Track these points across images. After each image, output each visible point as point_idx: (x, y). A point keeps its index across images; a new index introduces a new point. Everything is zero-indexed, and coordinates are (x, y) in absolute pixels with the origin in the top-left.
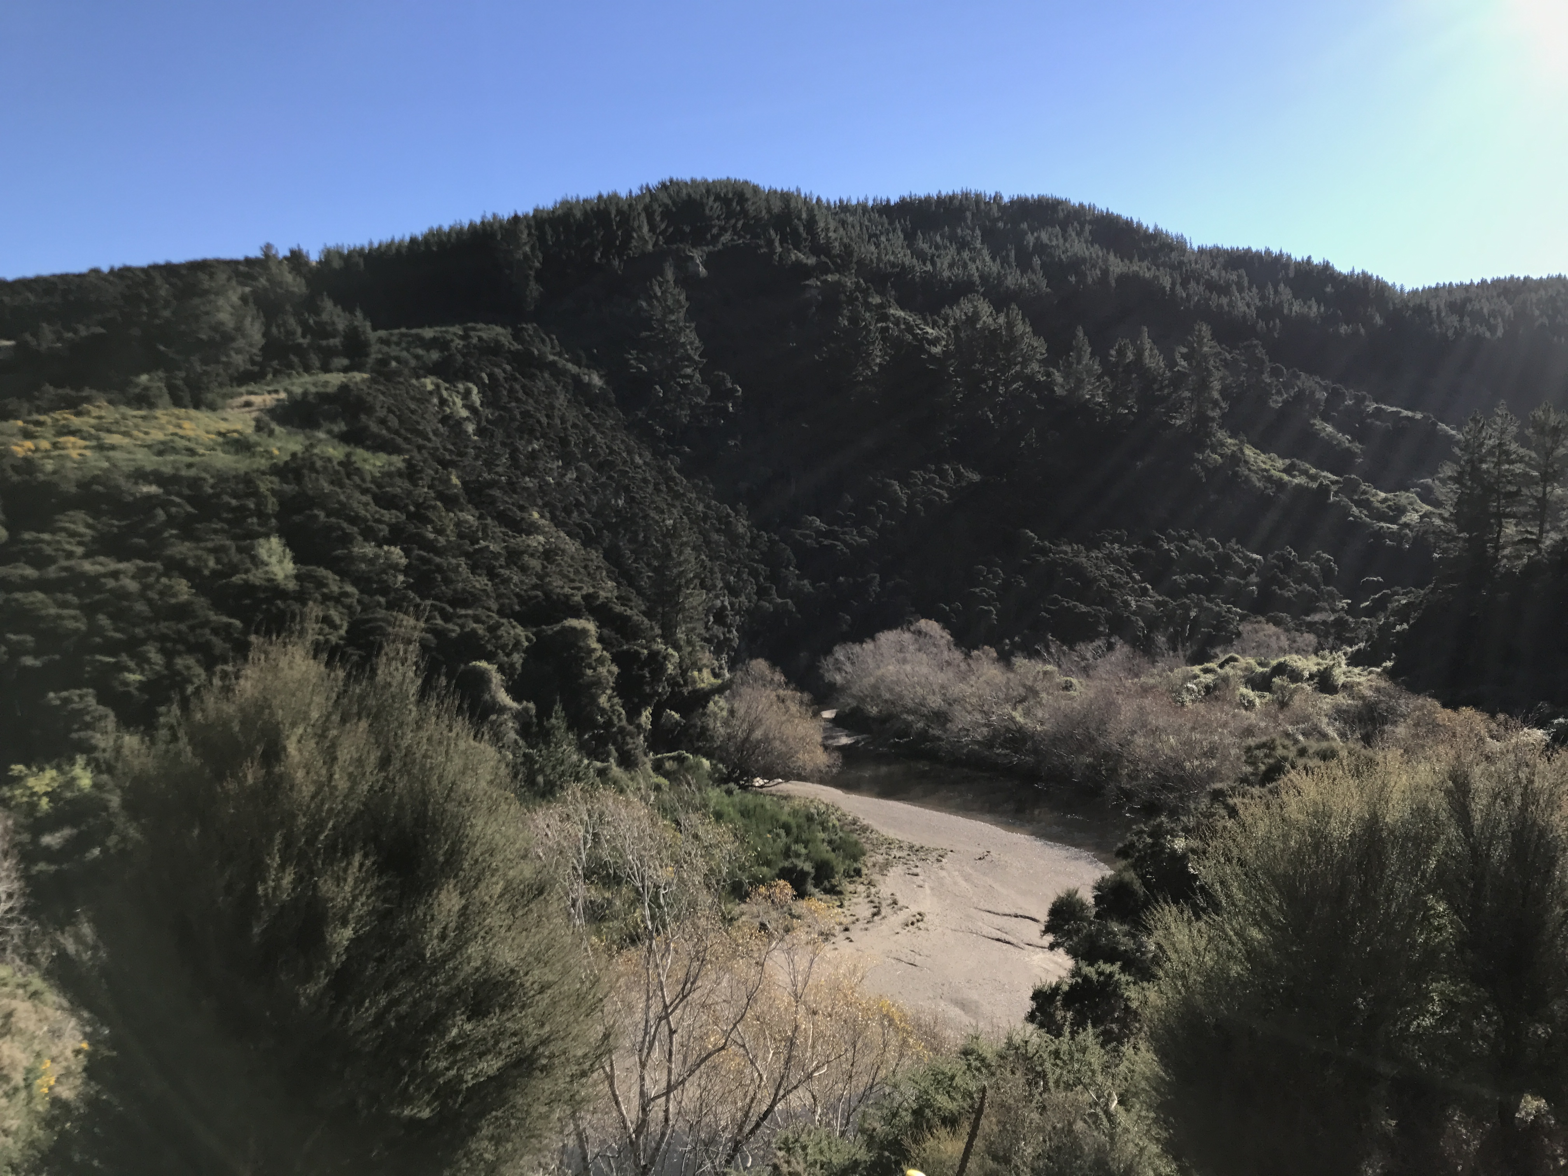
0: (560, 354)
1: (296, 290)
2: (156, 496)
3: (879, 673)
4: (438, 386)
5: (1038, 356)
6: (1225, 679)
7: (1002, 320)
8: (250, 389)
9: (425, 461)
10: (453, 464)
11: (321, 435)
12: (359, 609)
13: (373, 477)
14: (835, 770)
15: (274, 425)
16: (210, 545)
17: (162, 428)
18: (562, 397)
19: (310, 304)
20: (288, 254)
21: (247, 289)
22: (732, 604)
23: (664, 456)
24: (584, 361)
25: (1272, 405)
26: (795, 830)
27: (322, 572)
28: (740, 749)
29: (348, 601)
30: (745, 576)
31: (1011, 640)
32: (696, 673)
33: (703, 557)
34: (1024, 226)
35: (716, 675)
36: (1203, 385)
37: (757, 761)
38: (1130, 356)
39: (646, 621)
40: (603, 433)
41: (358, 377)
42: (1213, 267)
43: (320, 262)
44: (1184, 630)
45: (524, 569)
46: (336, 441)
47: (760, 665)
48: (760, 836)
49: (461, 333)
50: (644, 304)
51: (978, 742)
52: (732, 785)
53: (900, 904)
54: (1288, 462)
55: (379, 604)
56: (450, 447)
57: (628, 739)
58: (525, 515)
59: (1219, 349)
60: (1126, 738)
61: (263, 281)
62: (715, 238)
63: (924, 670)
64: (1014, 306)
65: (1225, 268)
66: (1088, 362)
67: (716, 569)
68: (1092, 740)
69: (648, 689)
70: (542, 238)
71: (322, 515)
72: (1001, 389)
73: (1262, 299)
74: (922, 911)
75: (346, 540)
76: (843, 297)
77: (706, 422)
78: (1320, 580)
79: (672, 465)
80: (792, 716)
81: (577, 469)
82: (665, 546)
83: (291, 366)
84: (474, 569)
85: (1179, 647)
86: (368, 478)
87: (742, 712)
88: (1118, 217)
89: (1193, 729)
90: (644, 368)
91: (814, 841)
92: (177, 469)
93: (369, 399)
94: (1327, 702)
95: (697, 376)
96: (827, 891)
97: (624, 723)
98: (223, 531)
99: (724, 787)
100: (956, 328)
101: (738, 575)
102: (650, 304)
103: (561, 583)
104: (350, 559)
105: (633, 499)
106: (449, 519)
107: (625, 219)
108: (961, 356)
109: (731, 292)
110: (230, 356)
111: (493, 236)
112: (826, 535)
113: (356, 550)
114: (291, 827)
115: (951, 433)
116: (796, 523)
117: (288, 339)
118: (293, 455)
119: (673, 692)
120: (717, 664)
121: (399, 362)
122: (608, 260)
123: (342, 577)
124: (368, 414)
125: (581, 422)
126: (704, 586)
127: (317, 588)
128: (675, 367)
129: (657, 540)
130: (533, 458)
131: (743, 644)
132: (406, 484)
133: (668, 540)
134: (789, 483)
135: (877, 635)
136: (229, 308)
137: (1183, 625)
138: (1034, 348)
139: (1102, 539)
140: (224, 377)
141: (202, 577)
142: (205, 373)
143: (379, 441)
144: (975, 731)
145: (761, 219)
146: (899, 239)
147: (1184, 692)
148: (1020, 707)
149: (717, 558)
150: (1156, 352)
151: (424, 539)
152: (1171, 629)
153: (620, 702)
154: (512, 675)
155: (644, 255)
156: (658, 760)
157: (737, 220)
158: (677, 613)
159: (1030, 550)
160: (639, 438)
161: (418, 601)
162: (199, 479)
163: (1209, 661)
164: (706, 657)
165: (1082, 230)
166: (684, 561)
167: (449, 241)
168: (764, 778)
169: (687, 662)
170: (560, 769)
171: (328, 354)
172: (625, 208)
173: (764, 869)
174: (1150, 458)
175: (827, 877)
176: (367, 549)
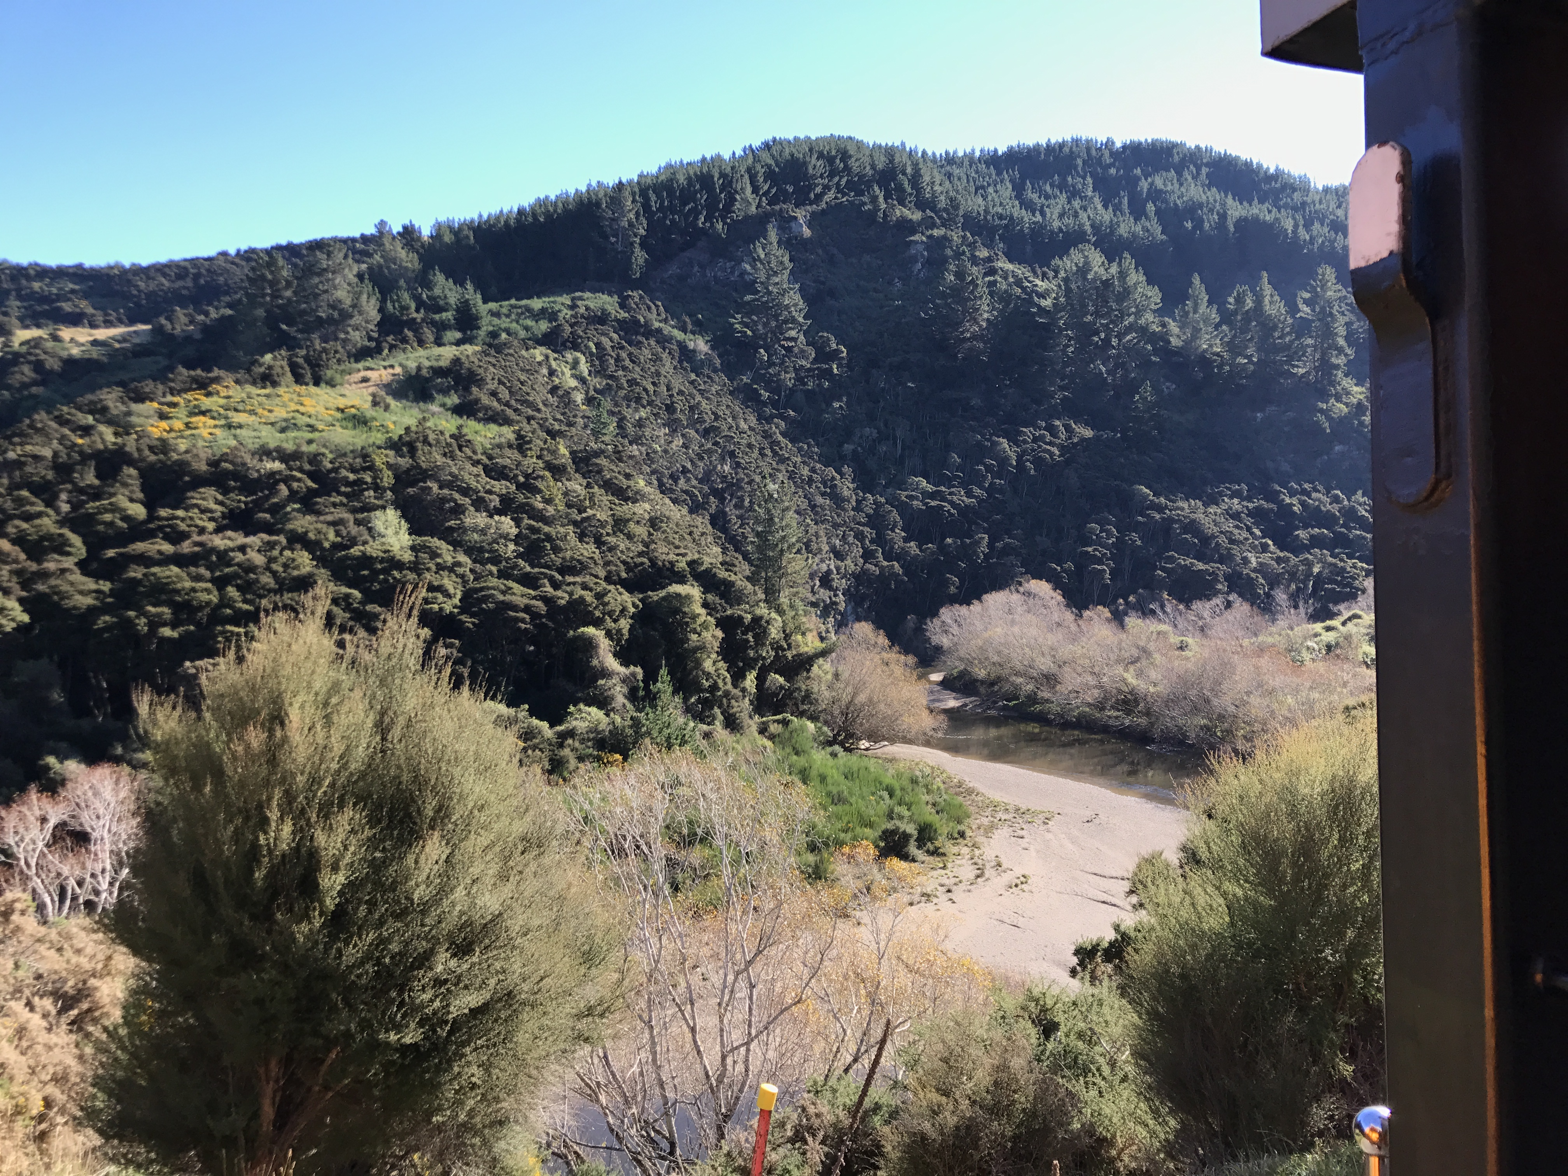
0: (665, 321)
1: (409, 265)
2: (279, 472)
3: (986, 635)
4: (547, 357)
5: (1153, 307)
6: (1348, 638)
7: (1114, 269)
8: (367, 364)
9: (534, 432)
10: (560, 434)
11: (434, 408)
12: (472, 577)
13: (484, 448)
15: (390, 400)
16: (329, 518)
17: (284, 406)
18: (668, 364)
19: (423, 280)
20: (401, 230)
21: (364, 266)
22: (838, 568)
23: (769, 420)
24: (690, 327)
26: (898, 793)
27: (435, 542)
28: (845, 713)
29: (460, 570)
30: (851, 539)
31: (1126, 600)
32: (799, 637)
33: (808, 521)
34: (1138, 171)
35: (822, 639)
36: (1328, 333)
37: (861, 724)
38: (1249, 303)
39: (749, 586)
40: (708, 399)
41: (469, 349)
42: (1339, 207)
43: (432, 237)
44: (1306, 586)
45: (630, 537)
46: (449, 413)
47: (864, 629)
48: (863, 798)
49: (569, 303)
50: (748, 267)
51: (1089, 705)
52: (837, 748)
55: (491, 573)
56: (559, 416)
57: (733, 701)
58: (632, 483)
59: (1344, 293)
60: (1242, 700)
61: (377, 257)
62: (819, 197)
63: (1033, 632)
64: (1126, 255)
66: (1206, 312)
67: (822, 533)
68: (1207, 701)
69: (752, 653)
70: (646, 206)
71: (435, 487)
72: (1114, 342)
74: (1027, 873)
75: (458, 511)
76: (949, 252)
77: (810, 385)
79: (777, 428)
80: (896, 679)
81: (683, 435)
82: (768, 511)
83: (405, 340)
84: (581, 537)
85: (1301, 604)
86: (479, 450)
87: (845, 675)
88: (1237, 158)
89: (1311, 688)
90: (749, 333)
91: (918, 803)
92: (299, 446)
93: (481, 371)
95: (802, 337)
96: (931, 853)
97: (729, 686)
98: (342, 504)
99: (829, 749)
100: (1066, 280)
101: (844, 538)
102: (754, 267)
103: (665, 550)
104: (463, 529)
105: (738, 464)
106: (554, 488)
107: (728, 181)
108: (1073, 308)
109: (835, 251)
110: (348, 333)
111: (598, 204)
112: (933, 496)
113: (468, 521)
114: (290, 785)
115: (1062, 388)
116: (901, 485)
117: (402, 314)
118: (407, 429)
119: (777, 656)
120: (823, 628)
121: (509, 334)
122: (712, 224)
123: (454, 547)
124: (479, 387)
125: (687, 388)
126: (809, 551)
127: (431, 559)
128: (780, 330)
129: (759, 506)
130: (641, 426)
131: (849, 608)
132: (516, 455)
133: (770, 506)
134: (895, 444)
135: (985, 597)
136: (345, 286)
137: (1305, 582)
138: (1148, 298)
139: (1221, 494)
140: (342, 354)
141: (323, 549)
142: (325, 350)
143: (490, 413)
144: (1085, 693)
145: (864, 175)
146: (1007, 190)
147: (1304, 651)
148: (1132, 669)
149: (822, 522)
150: (1277, 298)
151: (533, 508)
152: (1293, 586)
153: (725, 666)
154: (619, 641)
155: (747, 218)
156: (763, 723)
157: (841, 177)
158: (780, 578)
159: (1145, 507)
160: (745, 403)
161: (528, 569)
162: (319, 454)
163: (1331, 618)
164: (812, 621)
165: (1198, 173)
166: (787, 526)
167: (555, 211)
168: (869, 741)
169: (791, 626)
170: (666, 732)
171: (441, 328)
172: (729, 170)
173: (867, 831)
174: (1271, 409)
175: (931, 839)
176: (476, 519)
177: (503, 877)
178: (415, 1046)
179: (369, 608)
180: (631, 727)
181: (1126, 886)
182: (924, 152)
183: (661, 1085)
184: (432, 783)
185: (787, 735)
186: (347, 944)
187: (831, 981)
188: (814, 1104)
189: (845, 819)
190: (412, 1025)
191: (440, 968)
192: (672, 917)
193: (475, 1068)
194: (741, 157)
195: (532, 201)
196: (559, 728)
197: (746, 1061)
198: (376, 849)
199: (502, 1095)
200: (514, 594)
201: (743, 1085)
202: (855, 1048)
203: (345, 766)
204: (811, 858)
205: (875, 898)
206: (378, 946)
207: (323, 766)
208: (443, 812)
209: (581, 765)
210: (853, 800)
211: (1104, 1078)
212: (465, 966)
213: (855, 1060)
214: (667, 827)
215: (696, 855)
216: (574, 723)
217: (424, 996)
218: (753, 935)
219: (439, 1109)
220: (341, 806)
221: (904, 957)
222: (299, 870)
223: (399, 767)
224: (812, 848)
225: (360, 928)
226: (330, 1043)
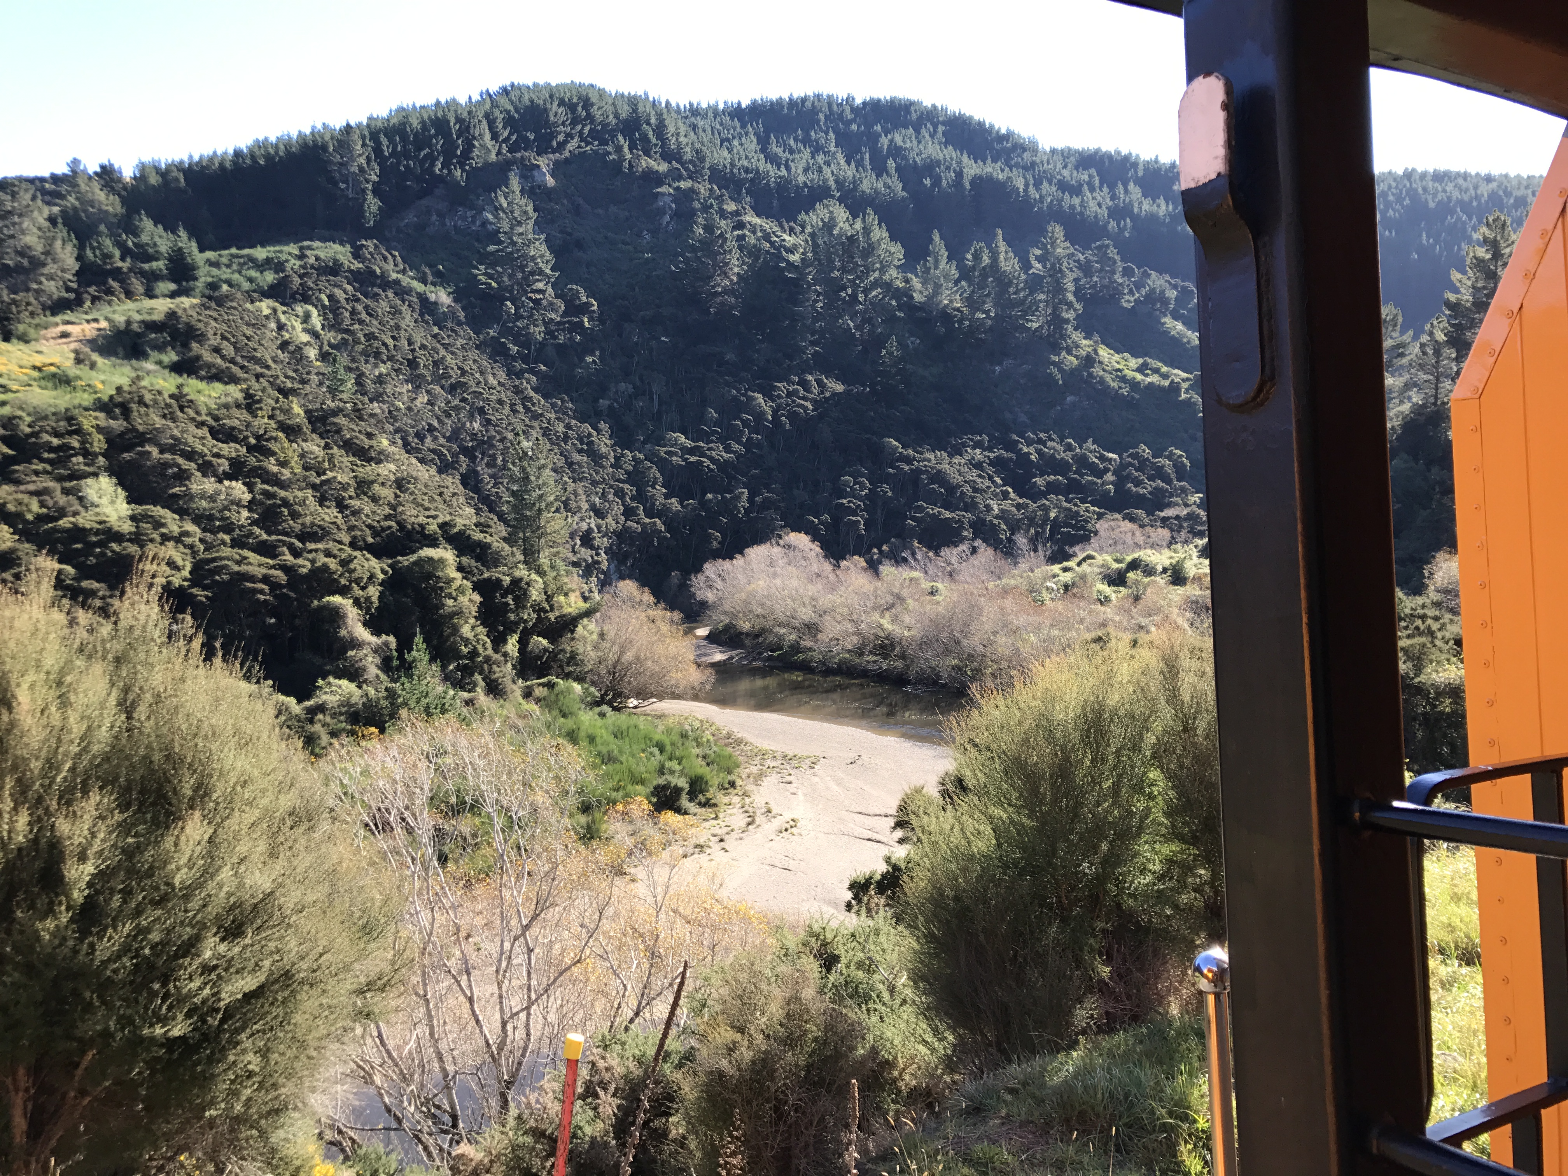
0: (404, 272)
1: (110, 209)
3: (750, 588)
4: (275, 310)
5: (896, 262)
6: (1083, 577)
7: (858, 225)
8: (66, 317)
9: (264, 390)
10: (293, 392)
11: (149, 366)
12: (202, 547)
13: (209, 408)
14: (708, 687)
15: (95, 357)
16: (31, 487)
18: (408, 317)
19: (127, 225)
20: (98, 170)
21: (56, 209)
22: (599, 527)
23: (519, 375)
24: (430, 278)
25: (1125, 305)
26: (668, 748)
27: (158, 511)
28: (612, 673)
29: (188, 540)
30: (611, 497)
31: (880, 549)
32: (562, 598)
33: (566, 479)
34: (878, 128)
35: (585, 599)
36: (1058, 289)
37: (629, 683)
38: (986, 260)
39: (507, 547)
40: (453, 353)
41: (186, 302)
42: (1065, 167)
43: (135, 178)
44: (1044, 531)
45: (375, 499)
46: (167, 371)
47: (628, 587)
48: (633, 756)
49: (297, 252)
50: (490, 217)
51: (849, 651)
52: (605, 708)
53: (774, 812)
54: (1140, 361)
55: (224, 543)
56: (291, 374)
57: (495, 667)
58: (373, 443)
59: (1072, 250)
60: (989, 639)
61: (72, 200)
62: (562, 146)
63: (795, 583)
64: (869, 211)
65: (1077, 168)
66: (946, 268)
67: (580, 491)
68: (958, 642)
69: (512, 617)
70: (378, 150)
71: (154, 451)
72: (861, 297)
73: (1113, 198)
74: (795, 817)
75: (183, 476)
76: (696, 205)
77: (561, 339)
78: (1173, 476)
79: (529, 383)
80: (663, 635)
81: (428, 392)
82: (523, 469)
83: (109, 292)
84: (322, 501)
85: (1040, 547)
86: (204, 411)
87: (611, 635)
88: (971, 118)
89: (1052, 626)
90: (494, 284)
91: (688, 757)
93: (200, 325)
94: (1178, 593)
95: (550, 290)
96: (703, 805)
97: (490, 652)
98: (46, 472)
99: (597, 710)
100: (813, 235)
101: (604, 496)
102: (496, 217)
103: (414, 512)
104: (189, 496)
105: (489, 421)
106: (291, 450)
107: (465, 127)
108: (820, 264)
109: (581, 201)
110: (41, 283)
111: (324, 148)
112: (692, 451)
113: (195, 487)
114: (24, 773)
115: (813, 343)
116: (660, 441)
117: (105, 263)
118: (119, 389)
119: (539, 618)
120: (586, 588)
121: (231, 285)
122: (450, 171)
123: (181, 515)
124: (199, 342)
125: (429, 342)
126: (567, 508)
127: (155, 528)
128: (526, 282)
129: (514, 464)
130: (381, 383)
131: (612, 566)
132: (245, 415)
133: (525, 463)
134: (651, 399)
135: (747, 551)
136: (35, 230)
137: (1043, 526)
138: (891, 254)
139: (964, 445)
140: (35, 306)
141: (27, 522)
142: (14, 302)
143: (214, 371)
144: (845, 640)
145: (608, 124)
146: (752, 144)
147: (1044, 591)
148: (887, 615)
149: (580, 480)
150: (1011, 254)
151: (267, 472)
152: (1032, 531)
153: (485, 630)
154: (368, 609)
155: (487, 165)
156: (527, 687)
157: (584, 126)
158: (539, 538)
159: (895, 459)
160: (492, 357)
161: (265, 536)
162: (15, 417)
163: (1067, 560)
164: (574, 581)
165: (935, 131)
166: (544, 484)
167: (277, 153)
168: (637, 698)
169: (552, 587)
170: (424, 701)
171: (151, 279)
172: (465, 115)
173: (639, 788)
174: (1008, 362)
175: (702, 791)
176: (206, 485)
177: (273, 854)
178: (182, 1039)
179: (85, 584)
180: (386, 698)
181: (891, 822)
182: (668, 103)
183: (440, 1058)
184: (189, 760)
185: (553, 698)
186: (101, 939)
187: (610, 938)
188: (603, 1058)
189: (616, 778)
190: (180, 1017)
191: (208, 954)
192: (442, 888)
193: (251, 1054)
194: (478, 102)
195: (250, 142)
196: (308, 704)
197: (527, 1025)
198: (128, 835)
199: (282, 1080)
200: (250, 564)
201: (525, 1049)
202: (636, 1003)
203: (85, 750)
204: (583, 819)
205: (650, 854)
206: (135, 936)
207: (61, 750)
208: (202, 792)
209: (334, 741)
210: (623, 759)
211: (884, 1004)
212: (237, 950)
213: (637, 1014)
214: (432, 798)
215: (465, 825)
216: (324, 697)
217: (192, 985)
218: (528, 899)
219: (212, 1103)
220: (85, 792)
221: (681, 909)
222: (38, 864)
223: (149, 747)
224: (586, 808)
225: (114, 920)
226: (84, 1045)
